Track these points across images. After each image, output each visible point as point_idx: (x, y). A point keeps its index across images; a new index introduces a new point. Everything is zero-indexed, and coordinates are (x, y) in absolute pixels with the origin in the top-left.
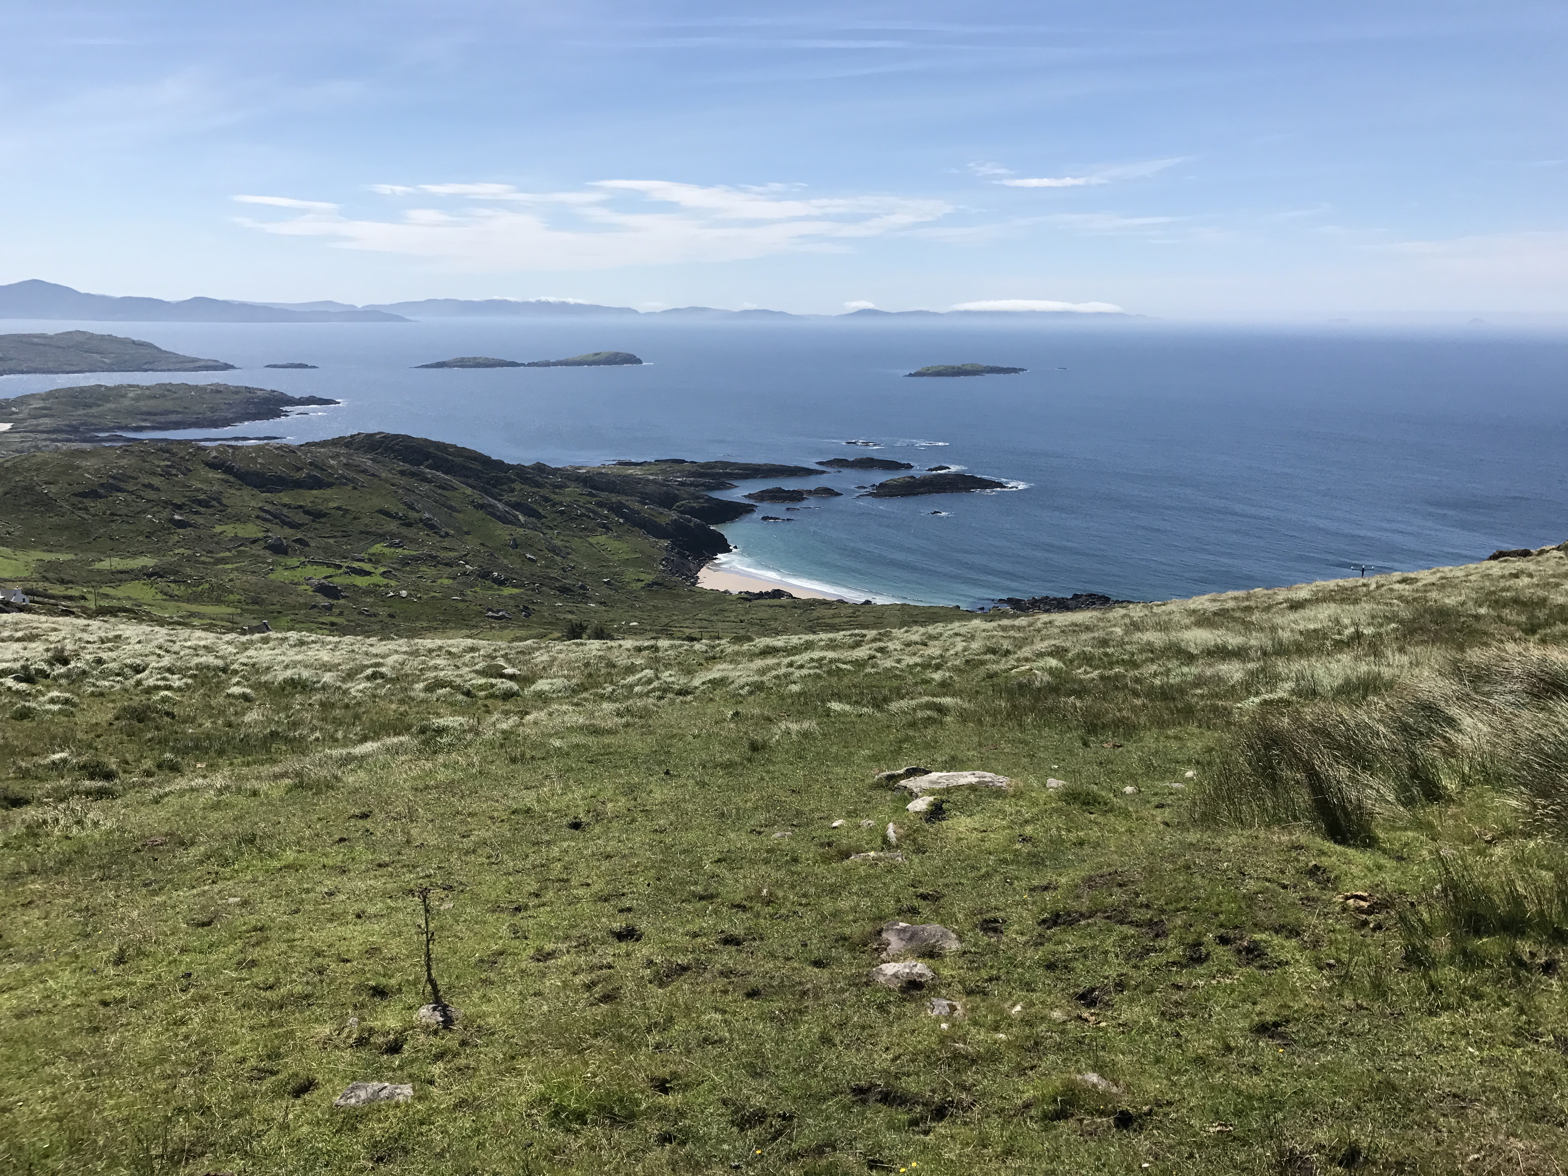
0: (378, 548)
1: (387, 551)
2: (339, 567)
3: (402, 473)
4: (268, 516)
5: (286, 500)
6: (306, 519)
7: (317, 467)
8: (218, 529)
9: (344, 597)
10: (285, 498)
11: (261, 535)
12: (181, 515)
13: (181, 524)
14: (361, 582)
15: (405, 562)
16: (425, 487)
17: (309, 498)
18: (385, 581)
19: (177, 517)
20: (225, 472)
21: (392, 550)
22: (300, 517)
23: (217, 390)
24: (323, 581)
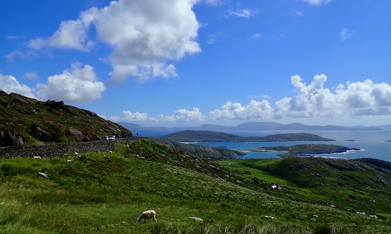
0: (368, 188)
1: (370, 189)
2: (356, 191)
3: (376, 169)
4: (339, 177)
5: (344, 173)
6: (349, 178)
7: (352, 165)
8: (327, 178)
9: (357, 200)
10: (344, 172)
11: (337, 181)
12: (318, 174)
13: (318, 176)
14: (362, 196)
15: (375, 193)
16: (382, 173)
17: (350, 173)
18: (369, 197)
19: (317, 174)
20: (329, 165)
21: (372, 189)
22: (347, 178)
23: (331, 146)
24: (351, 194)
